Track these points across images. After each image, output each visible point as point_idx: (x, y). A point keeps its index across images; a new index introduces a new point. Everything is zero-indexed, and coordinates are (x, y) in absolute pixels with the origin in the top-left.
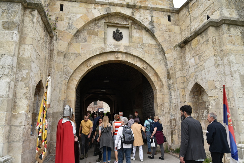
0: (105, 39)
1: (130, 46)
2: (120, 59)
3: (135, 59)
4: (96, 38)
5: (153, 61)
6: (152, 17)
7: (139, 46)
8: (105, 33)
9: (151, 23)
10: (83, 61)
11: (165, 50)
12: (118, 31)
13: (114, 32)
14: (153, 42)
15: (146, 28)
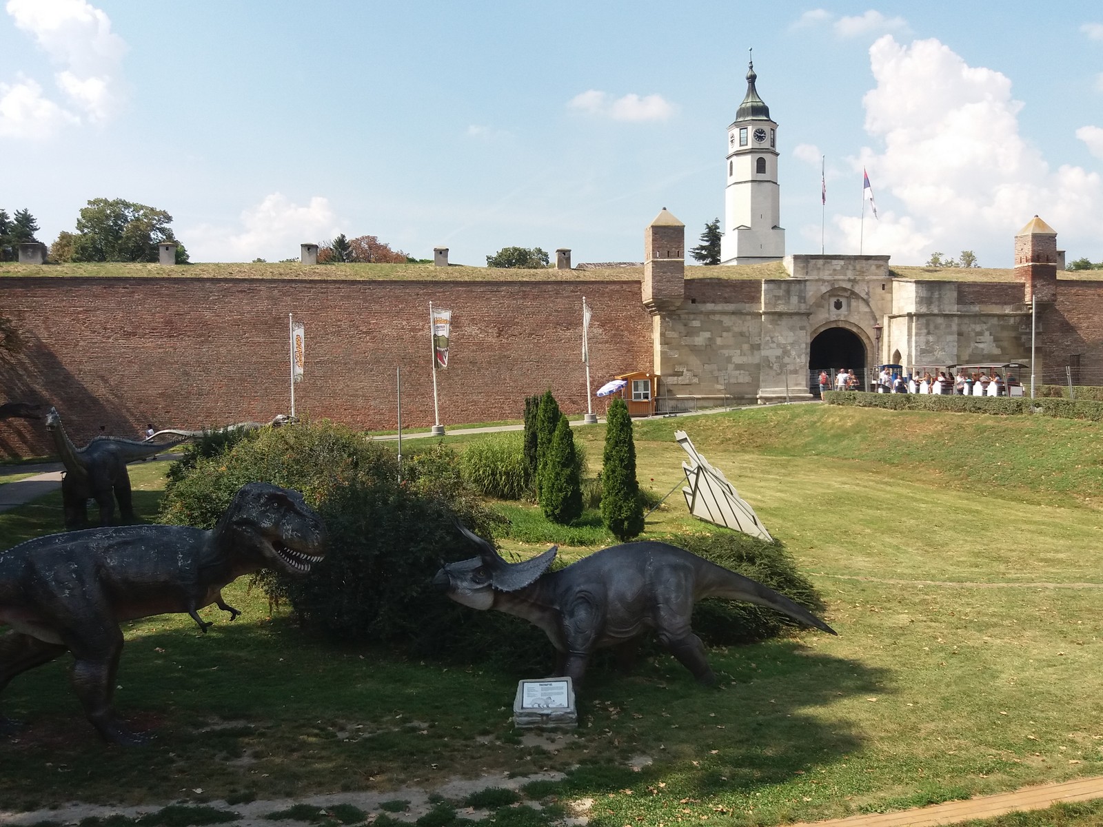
0: (829, 310)
1: (847, 315)
3: (852, 325)
4: (823, 310)
5: (866, 326)
6: (868, 287)
7: (855, 313)
8: (828, 304)
9: (868, 293)
10: (812, 329)
11: (877, 317)
12: (838, 300)
13: (836, 302)
14: (867, 310)
15: (862, 298)
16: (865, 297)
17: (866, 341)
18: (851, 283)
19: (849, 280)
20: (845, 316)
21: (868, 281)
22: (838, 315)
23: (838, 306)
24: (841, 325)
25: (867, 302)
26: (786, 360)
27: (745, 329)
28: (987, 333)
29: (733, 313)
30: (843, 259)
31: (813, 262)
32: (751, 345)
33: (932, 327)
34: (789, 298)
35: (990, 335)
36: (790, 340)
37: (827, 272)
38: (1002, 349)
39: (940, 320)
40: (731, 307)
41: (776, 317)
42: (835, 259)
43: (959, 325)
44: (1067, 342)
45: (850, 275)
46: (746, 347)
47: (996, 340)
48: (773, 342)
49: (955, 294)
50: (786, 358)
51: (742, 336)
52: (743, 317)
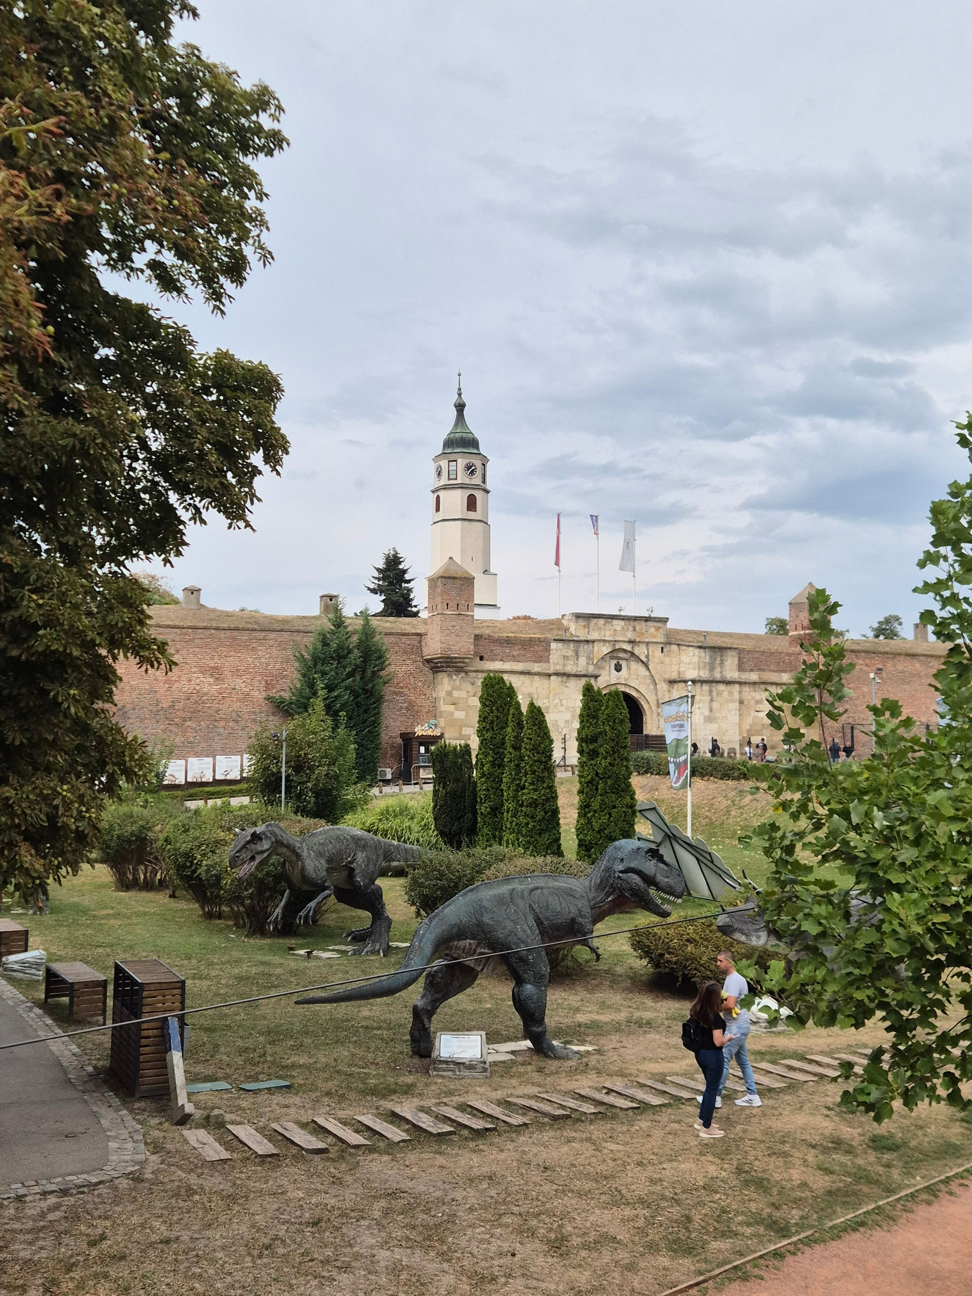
0: (610, 673)
1: (627, 678)
3: (632, 689)
4: (604, 672)
5: (646, 691)
6: (648, 650)
7: (635, 677)
8: (609, 666)
9: (647, 657)
11: (657, 681)
12: (618, 662)
13: (616, 664)
14: (647, 673)
15: (642, 661)
16: (645, 660)
17: (645, 707)
18: (632, 645)
19: (630, 642)
21: (648, 643)
23: (618, 668)
24: (622, 688)
25: (646, 665)
28: (766, 702)
29: (522, 673)
30: (623, 620)
31: (594, 621)
33: (714, 694)
34: (577, 659)
37: (608, 633)
39: (721, 687)
40: (519, 667)
41: (565, 678)
42: (616, 619)
43: (740, 693)
45: (630, 635)
48: (562, 705)
49: (736, 661)
50: (575, 722)
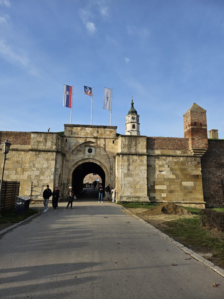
0: (84, 153)
1: (95, 156)
2: (90, 161)
3: (97, 161)
4: (81, 153)
5: (105, 162)
6: (105, 142)
7: (99, 155)
8: (84, 150)
9: (105, 145)
10: (75, 163)
11: (110, 157)
12: (90, 148)
13: (88, 149)
14: (105, 153)
15: (102, 147)
17: (105, 170)
18: (96, 139)
19: (95, 138)
20: (93, 156)
21: (105, 139)
22: (89, 156)
24: (92, 161)
25: (104, 150)
26: (42, 178)
27: (20, 159)
28: (166, 166)
30: (91, 127)
31: (75, 128)
32: (23, 168)
33: (131, 161)
34: (46, 142)
35: (168, 167)
36: (45, 166)
37: (83, 134)
38: (177, 176)
39: (135, 157)
41: (37, 153)
42: (87, 127)
43: (148, 160)
44: (219, 173)
45: (95, 135)
46: (19, 169)
47: (172, 170)
48: (34, 167)
49: (145, 143)
50: (42, 176)
51: (18, 163)
52: (19, 152)
